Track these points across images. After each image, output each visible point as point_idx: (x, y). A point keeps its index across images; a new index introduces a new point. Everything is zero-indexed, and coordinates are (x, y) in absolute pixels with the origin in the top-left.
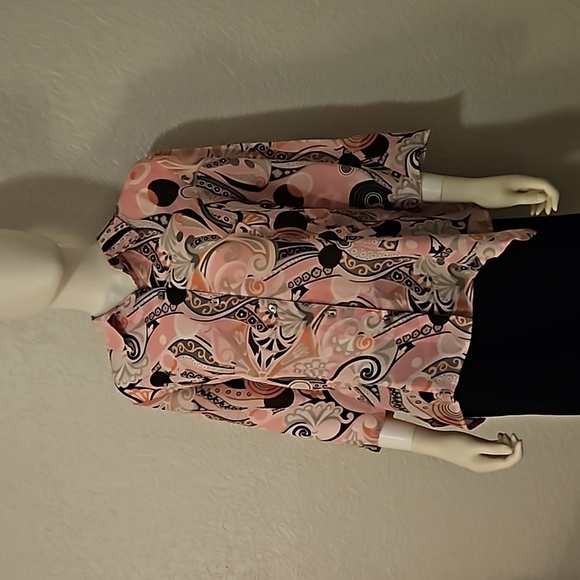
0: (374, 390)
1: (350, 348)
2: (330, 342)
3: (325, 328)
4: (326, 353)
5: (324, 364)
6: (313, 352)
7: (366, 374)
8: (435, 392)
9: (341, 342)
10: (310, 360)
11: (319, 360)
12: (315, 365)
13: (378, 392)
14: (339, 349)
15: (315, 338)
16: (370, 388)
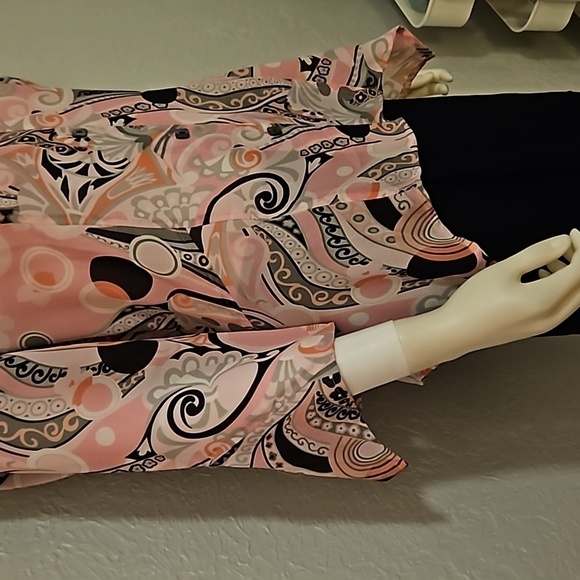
0: (289, 223)
1: (227, 167)
2: (190, 165)
3: (177, 151)
4: (187, 180)
5: (189, 196)
6: (163, 179)
7: (266, 202)
8: (390, 194)
9: (209, 163)
10: (160, 191)
11: (178, 190)
12: (173, 199)
13: (296, 226)
14: (207, 172)
15: (164, 164)
16: (279, 224)
